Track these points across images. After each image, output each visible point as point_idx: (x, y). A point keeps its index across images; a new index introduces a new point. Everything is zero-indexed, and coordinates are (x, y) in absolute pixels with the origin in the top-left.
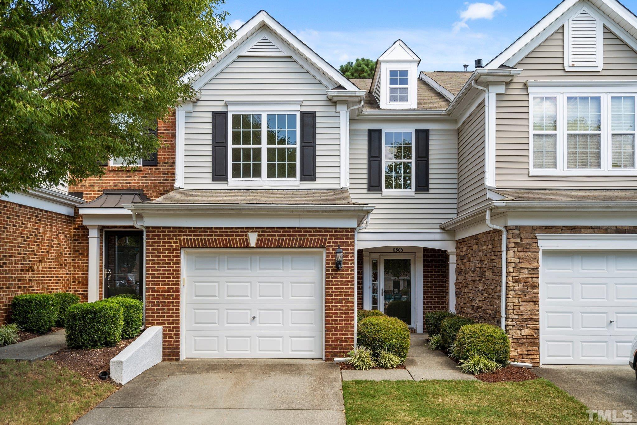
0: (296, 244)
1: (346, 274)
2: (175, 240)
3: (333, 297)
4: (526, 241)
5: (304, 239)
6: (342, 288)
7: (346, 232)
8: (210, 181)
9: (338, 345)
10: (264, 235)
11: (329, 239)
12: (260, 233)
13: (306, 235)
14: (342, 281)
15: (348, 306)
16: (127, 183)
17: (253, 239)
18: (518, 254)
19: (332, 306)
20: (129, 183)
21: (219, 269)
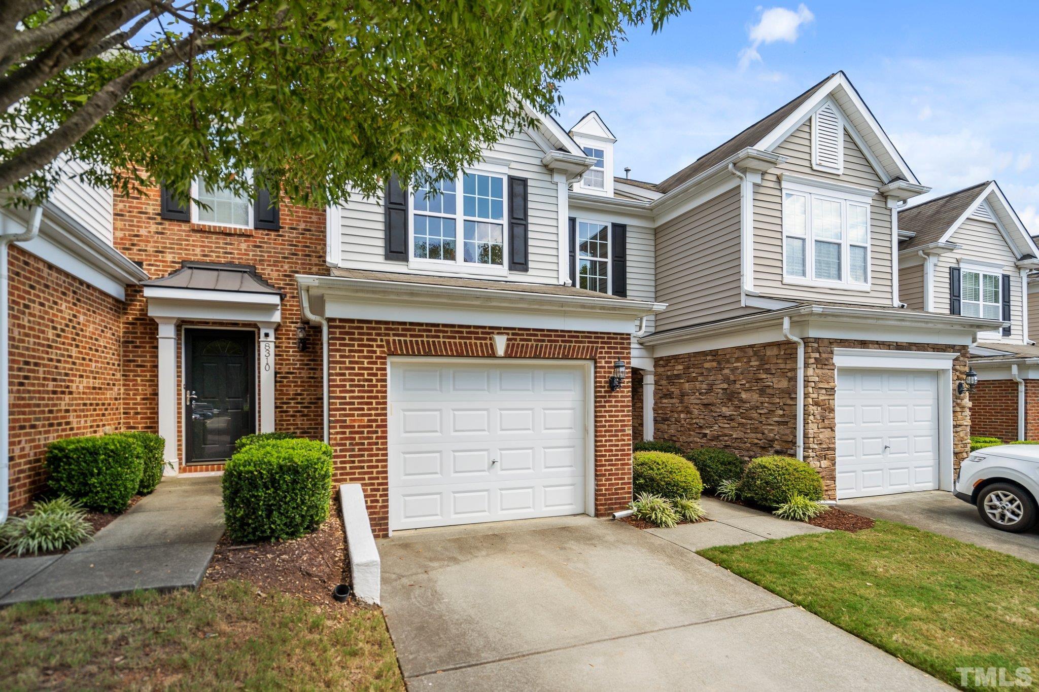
0: (559, 354)
1: (622, 397)
2: (379, 343)
3: (607, 428)
4: (824, 355)
5: (570, 347)
6: (618, 416)
7: (622, 339)
8: (381, 259)
9: (613, 494)
10: (515, 340)
11: (601, 348)
12: (510, 337)
13: (571, 342)
14: (617, 406)
15: (624, 440)
16: (226, 253)
17: (500, 343)
18: (817, 371)
19: (606, 441)
20: (231, 253)
21: (441, 391)
